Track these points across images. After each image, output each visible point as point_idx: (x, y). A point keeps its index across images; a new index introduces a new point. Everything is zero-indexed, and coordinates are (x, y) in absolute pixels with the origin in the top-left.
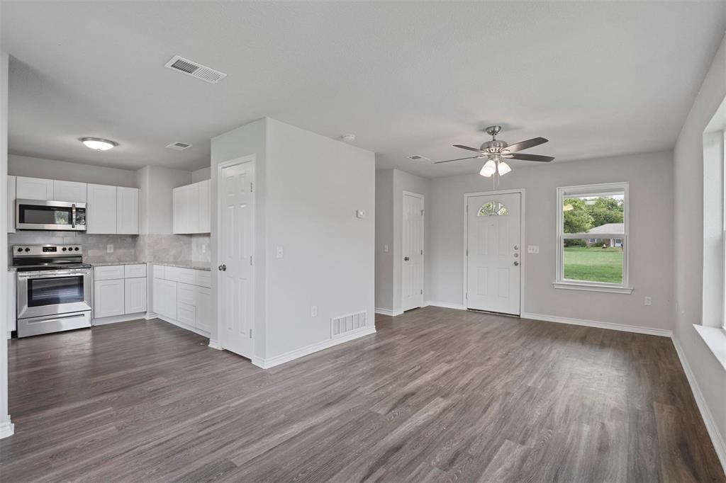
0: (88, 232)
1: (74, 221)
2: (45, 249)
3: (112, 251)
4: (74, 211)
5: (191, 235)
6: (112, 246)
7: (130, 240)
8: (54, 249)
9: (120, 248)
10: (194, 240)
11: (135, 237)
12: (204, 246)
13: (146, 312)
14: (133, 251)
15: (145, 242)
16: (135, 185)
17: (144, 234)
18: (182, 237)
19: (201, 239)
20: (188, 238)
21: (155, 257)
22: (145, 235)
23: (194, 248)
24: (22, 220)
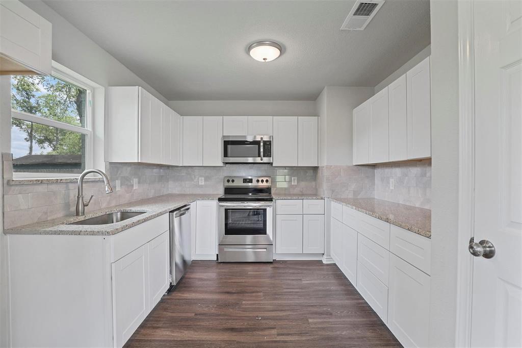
0: (274, 165)
1: (262, 154)
2: (245, 181)
3: (296, 183)
4: (262, 144)
5: (374, 166)
6: (296, 178)
7: (311, 173)
8: (251, 181)
9: (302, 181)
10: (378, 172)
11: (315, 169)
12: (391, 180)
13: (323, 254)
14: (314, 183)
15: (324, 174)
16: (315, 113)
17: (322, 165)
18: (363, 168)
19: (387, 171)
20: (369, 170)
21: (333, 191)
22: (323, 167)
23: (377, 181)
24: (226, 155)
